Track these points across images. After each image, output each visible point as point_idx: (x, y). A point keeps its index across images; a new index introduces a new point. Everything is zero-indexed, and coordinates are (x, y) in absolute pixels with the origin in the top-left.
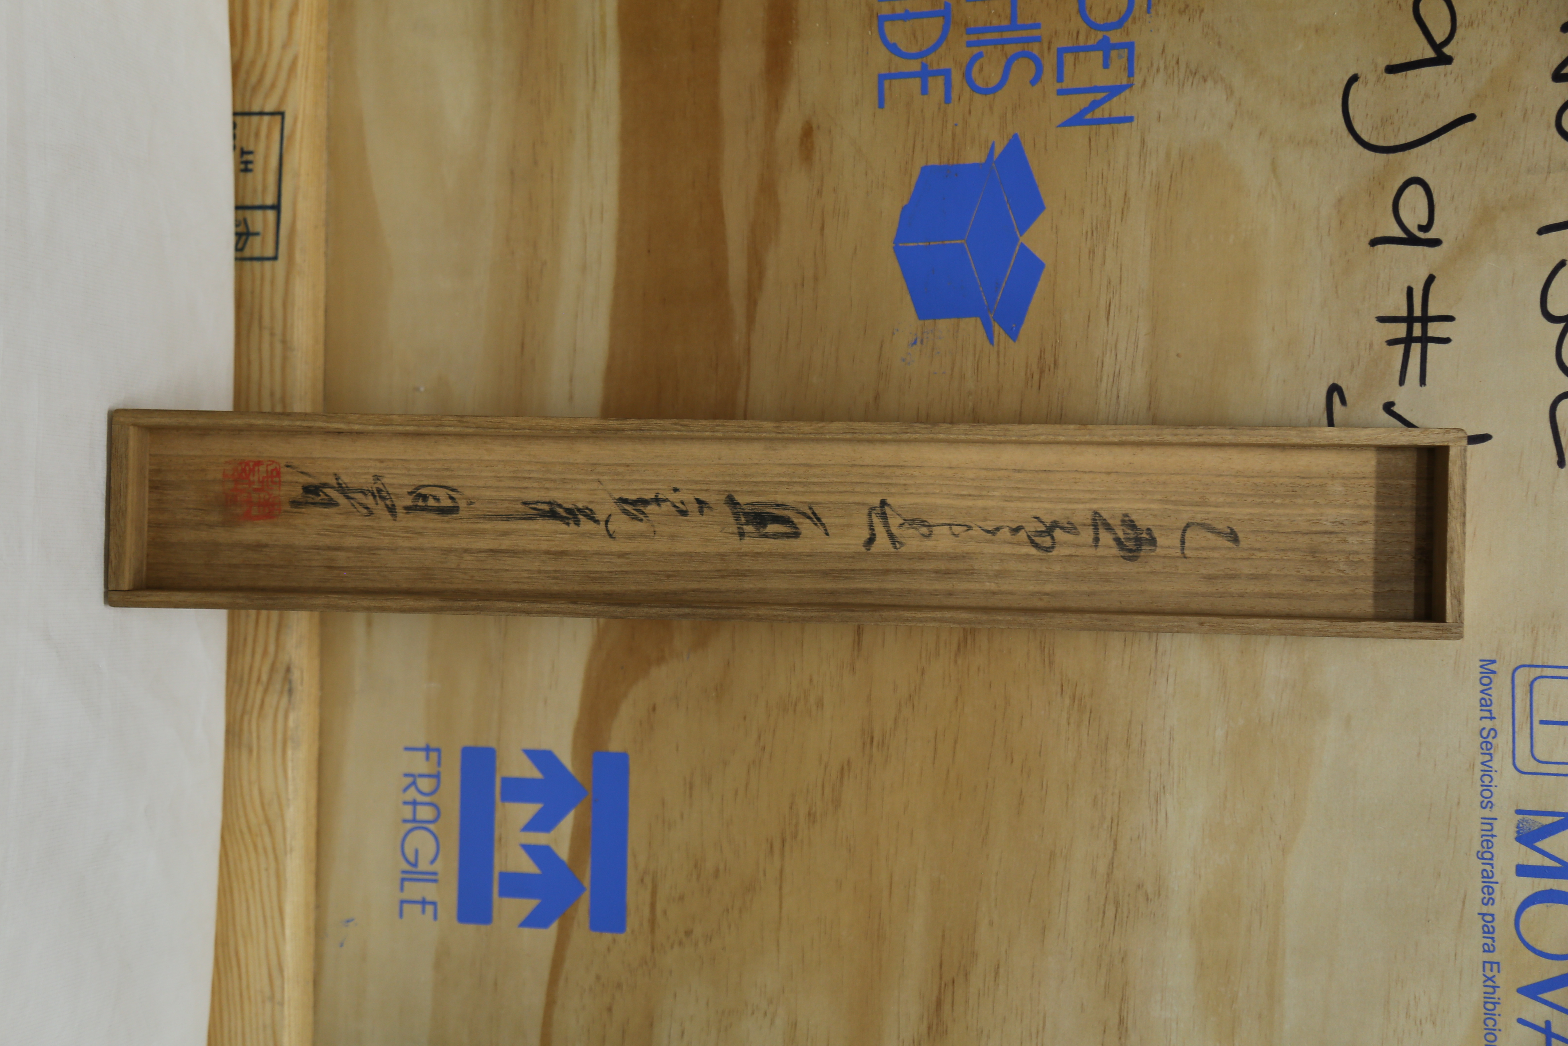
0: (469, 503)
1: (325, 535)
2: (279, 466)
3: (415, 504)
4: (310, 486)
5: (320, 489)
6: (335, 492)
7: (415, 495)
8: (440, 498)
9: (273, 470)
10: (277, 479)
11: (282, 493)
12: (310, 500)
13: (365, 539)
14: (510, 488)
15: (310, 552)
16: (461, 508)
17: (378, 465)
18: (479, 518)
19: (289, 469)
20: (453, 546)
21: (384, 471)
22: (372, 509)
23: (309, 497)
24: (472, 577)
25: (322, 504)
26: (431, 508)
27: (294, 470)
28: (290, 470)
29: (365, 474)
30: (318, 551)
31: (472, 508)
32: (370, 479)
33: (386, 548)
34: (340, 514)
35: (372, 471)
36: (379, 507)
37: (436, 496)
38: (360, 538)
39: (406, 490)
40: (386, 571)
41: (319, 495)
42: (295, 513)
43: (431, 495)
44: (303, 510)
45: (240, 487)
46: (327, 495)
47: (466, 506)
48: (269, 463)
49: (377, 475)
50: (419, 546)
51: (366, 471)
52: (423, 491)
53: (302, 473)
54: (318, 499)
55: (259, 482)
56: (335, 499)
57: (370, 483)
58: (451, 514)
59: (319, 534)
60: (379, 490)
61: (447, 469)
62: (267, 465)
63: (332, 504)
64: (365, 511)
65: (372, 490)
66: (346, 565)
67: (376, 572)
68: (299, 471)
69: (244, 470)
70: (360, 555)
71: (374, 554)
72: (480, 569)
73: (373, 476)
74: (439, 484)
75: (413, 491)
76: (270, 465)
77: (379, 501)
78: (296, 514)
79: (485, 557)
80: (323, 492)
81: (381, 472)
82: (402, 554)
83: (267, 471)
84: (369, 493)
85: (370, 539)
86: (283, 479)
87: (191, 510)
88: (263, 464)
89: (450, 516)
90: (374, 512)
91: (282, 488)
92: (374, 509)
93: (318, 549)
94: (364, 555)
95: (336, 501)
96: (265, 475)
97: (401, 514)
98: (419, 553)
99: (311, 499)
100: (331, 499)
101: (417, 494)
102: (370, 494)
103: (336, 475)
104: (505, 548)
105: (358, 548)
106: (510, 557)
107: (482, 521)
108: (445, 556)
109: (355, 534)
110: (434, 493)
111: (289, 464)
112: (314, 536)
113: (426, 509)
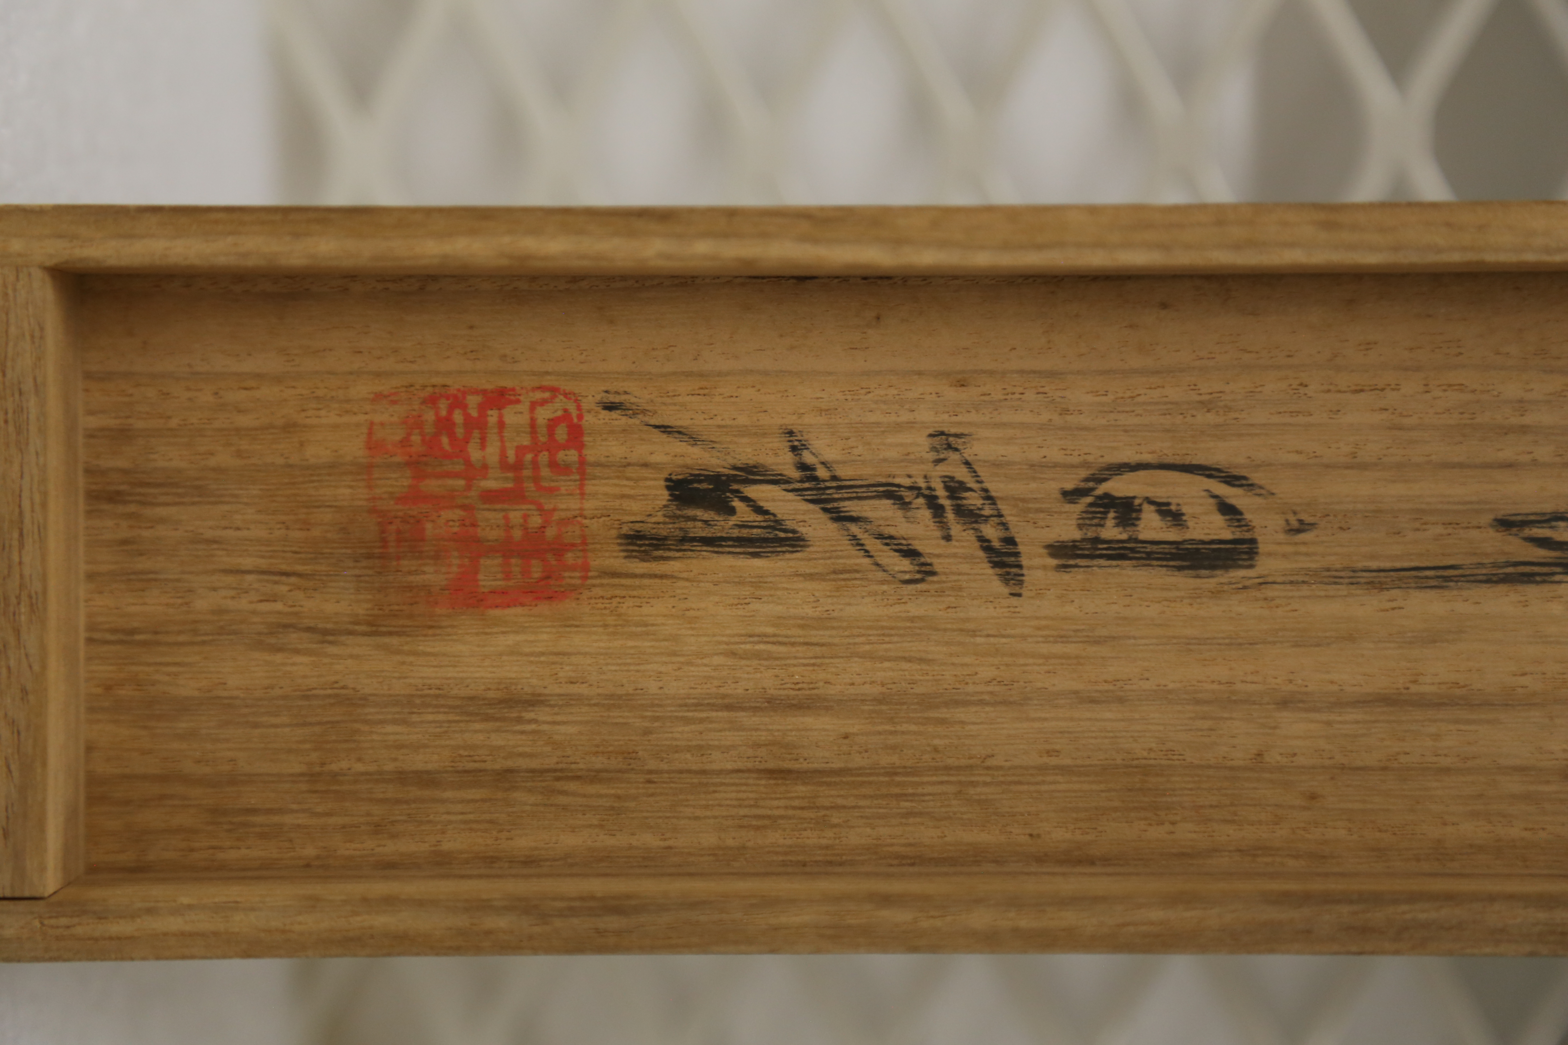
0: (1295, 524)
1: (757, 655)
2: (579, 408)
3: (1090, 534)
4: (697, 478)
5: (735, 487)
6: (791, 496)
7: (1089, 499)
8: (1185, 509)
9: (553, 424)
10: (571, 456)
11: (589, 505)
12: (698, 530)
13: (905, 665)
14: (1447, 466)
15: (701, 721)
16: (1262, 548)
17: (951, 394)
18: (1336, 580)
19: (615, 414)
20: (1239, 686)
21: (973, 417)
22: (931, 555)
23: (694, 519)
24: (1313, 797)
25: (741, 541)
26: (1150, 548)
27: (631, 421)
28: (617, 419)
29: (899, 427)
30: (732, 714)
31: (1304, 543)
32: (920, 444)
33: (986, 697)
34: (810, 577)
35: (929, 417)
36: (954, 548)
37: (1168, 504)
38: (887, 664)
39: (1054, 487)
40: (986, 784)
41: (732, 511)
42: (642, 576)
43: (1150, 502)
44: (673, 566)
45: (432, 485)
46: (759, 510)
47: (1282, 537)
48: (539, 395)
49: (946, 430)
50: (1111, 687)
51: (905, 417)
52: (1118, 487)
53: (665, 429)
54: (724, 526)
55: (504, 465)
56: (790, 525)
57: (922, 461)
58: (1226, 568)
59: (733, 654)
60: (955, 488)
61: (1207, 406)
62: (533, 405)
63: (781, 541)
64: (905, 565)
65: (929, 488)
66: (837, 765)
67: (951, 789)
68: (653, 421)
69: (445, 425)
70: (888, 727)
71: (942, 722)
72: (1343, 768)
73: (931, 435)
74: (1178, 460)
75: (1083, 485)
76: (543, 402)
77: (956, 529)
78: (646, 581)
79: (1357, 722)
80: (745, 499)
81: (959, 418)
82: (1045, 719)
83: (533, 424)
84: (917, 497)
85: (925, 667)
86: (591, 454)
87: (250, 578)
88: (518, 402)
89: (1223, 577)
90: (937, 568)
91: (589, 488)
92: (938, 556)
93: (729, 708)
94: (905, 727)
95: (794, 531)
96: (526, 441)
97: (1039, 574)
98: (1108, 715)
99: (699, 524)
100: (777, 524)
101: (1099, 497)
102: (921, 501)
103: (791, 433)
104: (1433, 689)
105: (880, 700)
106: (1457, 721)
107: (1343, 590)
108: (1208, 724)
109: (867, 647)
110: (1160, 493)
111: (617, 399)
112: (717, 660)
113: (1132, 550)
